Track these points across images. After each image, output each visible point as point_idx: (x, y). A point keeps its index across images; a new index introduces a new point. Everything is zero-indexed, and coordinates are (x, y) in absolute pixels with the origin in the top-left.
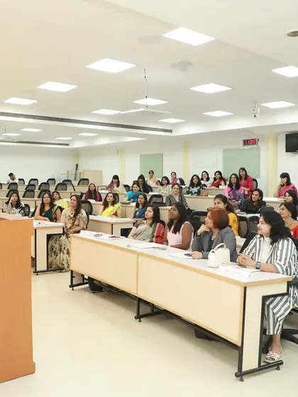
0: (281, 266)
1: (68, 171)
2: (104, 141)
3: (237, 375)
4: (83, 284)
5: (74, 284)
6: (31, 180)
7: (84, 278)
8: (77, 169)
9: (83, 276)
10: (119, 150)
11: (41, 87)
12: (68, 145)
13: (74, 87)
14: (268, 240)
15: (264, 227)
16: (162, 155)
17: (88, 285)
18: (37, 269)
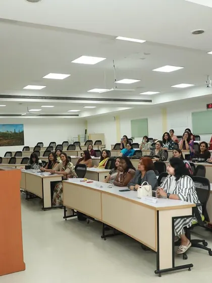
0: (182, 196)
1: (79, 135)
2: (103, 111)
3: (156, 272)
4: (74, 216)
5: (66, 216)
6: (51, 143)
7: (74, 212)
8: (86, 133)
9: (73, 210)
10: (116, 117)
11: (45, 77)
12: (78, 115)
13: (69, 75)
14: (173, 178)
15: (171, 170)
16: (147, 119)
17: (76, 217)
18: (45, 207)
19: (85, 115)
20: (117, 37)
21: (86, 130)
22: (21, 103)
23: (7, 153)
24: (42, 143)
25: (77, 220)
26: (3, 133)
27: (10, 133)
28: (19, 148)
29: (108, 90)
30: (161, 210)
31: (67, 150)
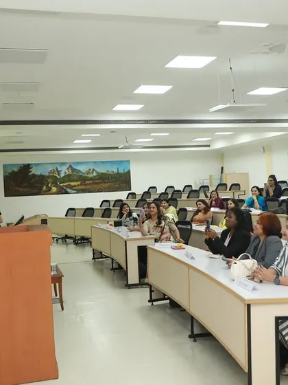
1: (210, 176)
5: (153, 298)
6: (168, 187)
8: (222, 173)
10: (265, 148)
11: (137, 91)
12: (209, 146)
13: (170, 87)
18: (129, 283)
19: (219, 145)
20: (218, 22)
21: (222, 168)
22: (113, 131)
23: (104, 201)
24: (155, 187)
25: (169, 305)
26: (102, 173)
27: (112, 173)
28: (122, 195)
29: (225, 106)
30: (253, 304)
31: (188, 198)
